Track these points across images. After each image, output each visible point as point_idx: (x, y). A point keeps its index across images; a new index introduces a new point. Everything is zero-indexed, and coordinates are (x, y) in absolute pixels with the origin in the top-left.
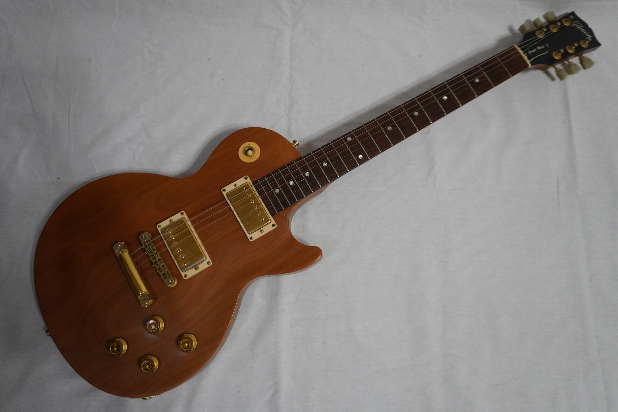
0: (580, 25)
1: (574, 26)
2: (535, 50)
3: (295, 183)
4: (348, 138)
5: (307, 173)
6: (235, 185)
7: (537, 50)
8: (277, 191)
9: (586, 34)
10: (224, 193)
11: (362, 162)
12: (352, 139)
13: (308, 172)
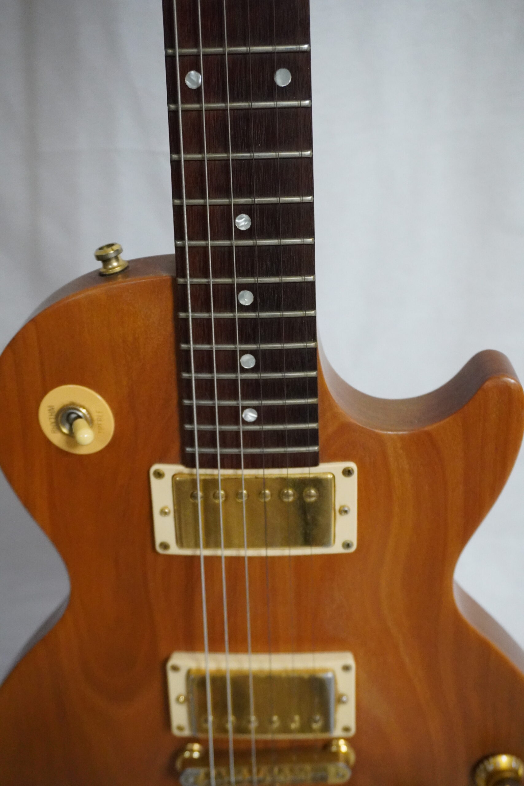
3: (252, 352)
4: (188, 83)
5: (243, 296)
6: (163, 513)
8: (250, 416)
10: (174, 550)
12: (198, 70)
13: (241, 294)
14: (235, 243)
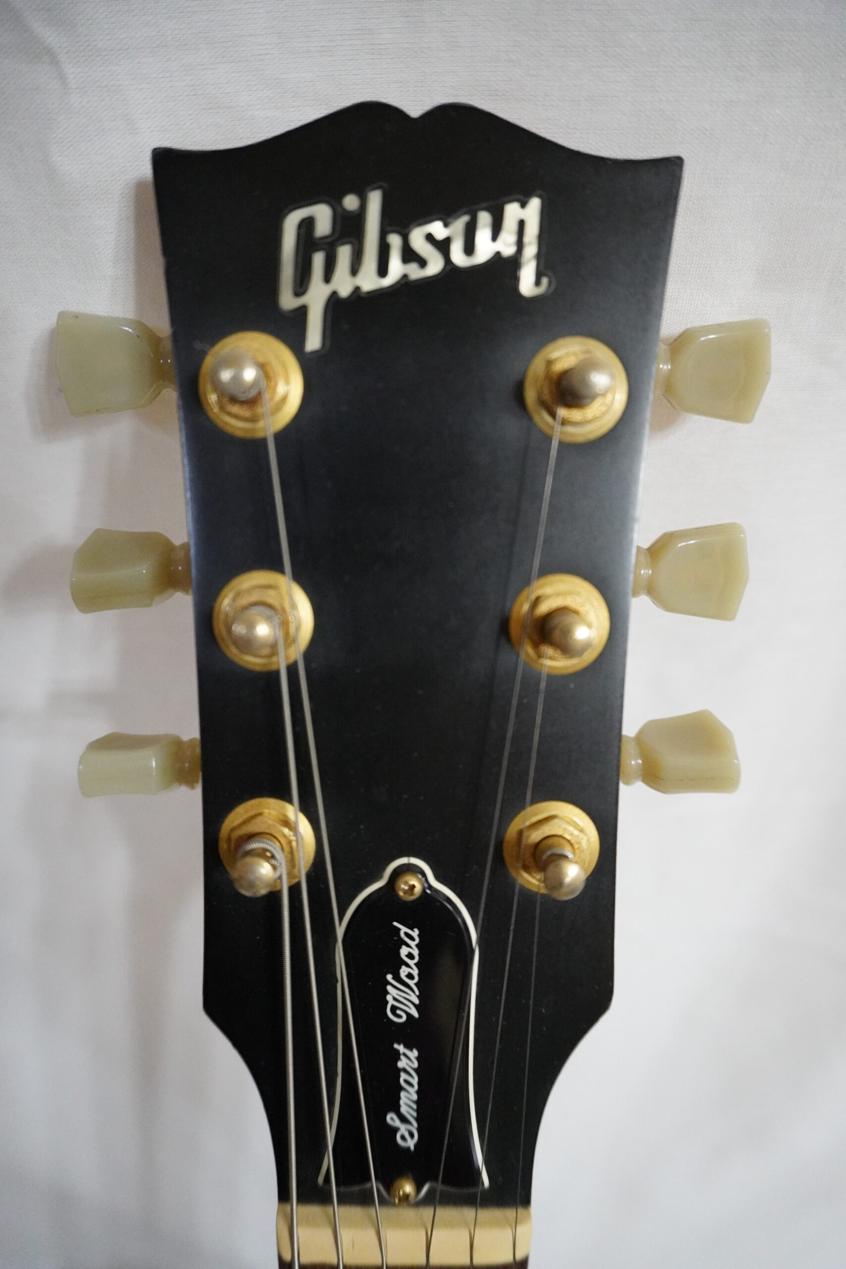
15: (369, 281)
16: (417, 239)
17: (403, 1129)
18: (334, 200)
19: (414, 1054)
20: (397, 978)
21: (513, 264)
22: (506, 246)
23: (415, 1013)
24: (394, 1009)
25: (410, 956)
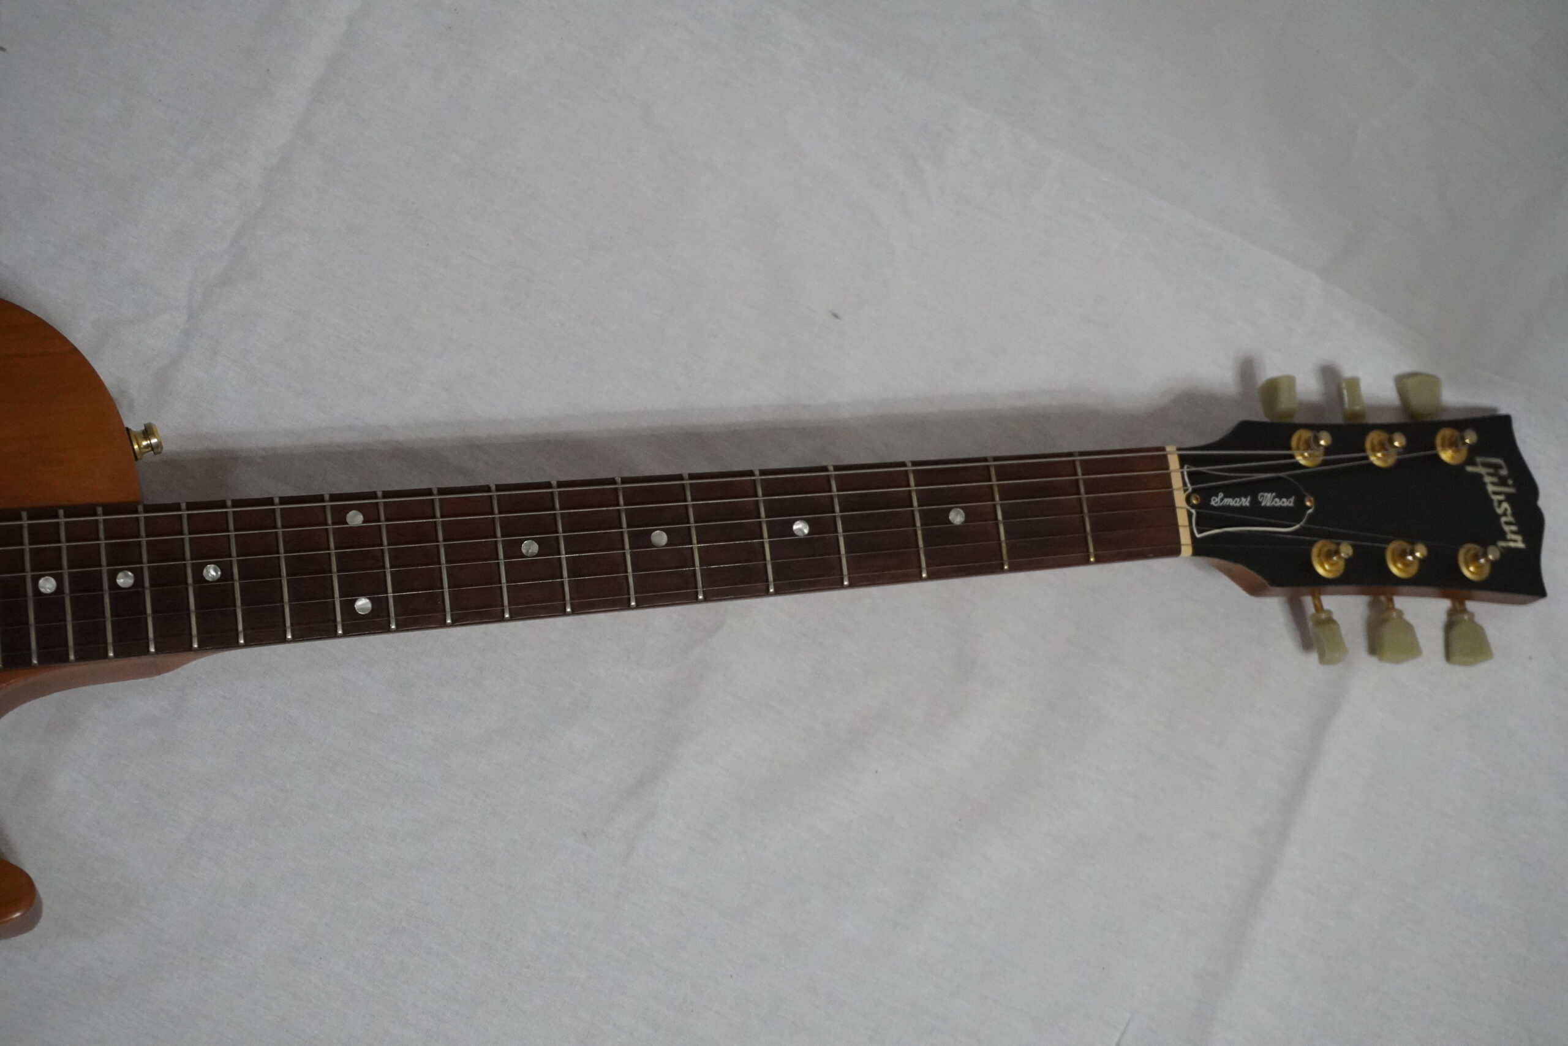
0: (1502, 482)
1: (1479, 476)
2: (1245, 502)
3: (59, 589)
4: (352, 513)
5: (127, 576)
7: (1255, 502)
9: (1507, 528)
11: (358, 626)
12: (364, 522)
13: (130, 573)
14: (189, 563)
15: (1491, 488)
16: (1505, 505)
17: (1218, 500)
18: (1510, 476)
19: (1248, 504)
20: (1274, 497)
21: (1505, 539)
22: (1510, 536)
23: (1263, 504)
24: (1262, 496)
25: (1283, 502)
